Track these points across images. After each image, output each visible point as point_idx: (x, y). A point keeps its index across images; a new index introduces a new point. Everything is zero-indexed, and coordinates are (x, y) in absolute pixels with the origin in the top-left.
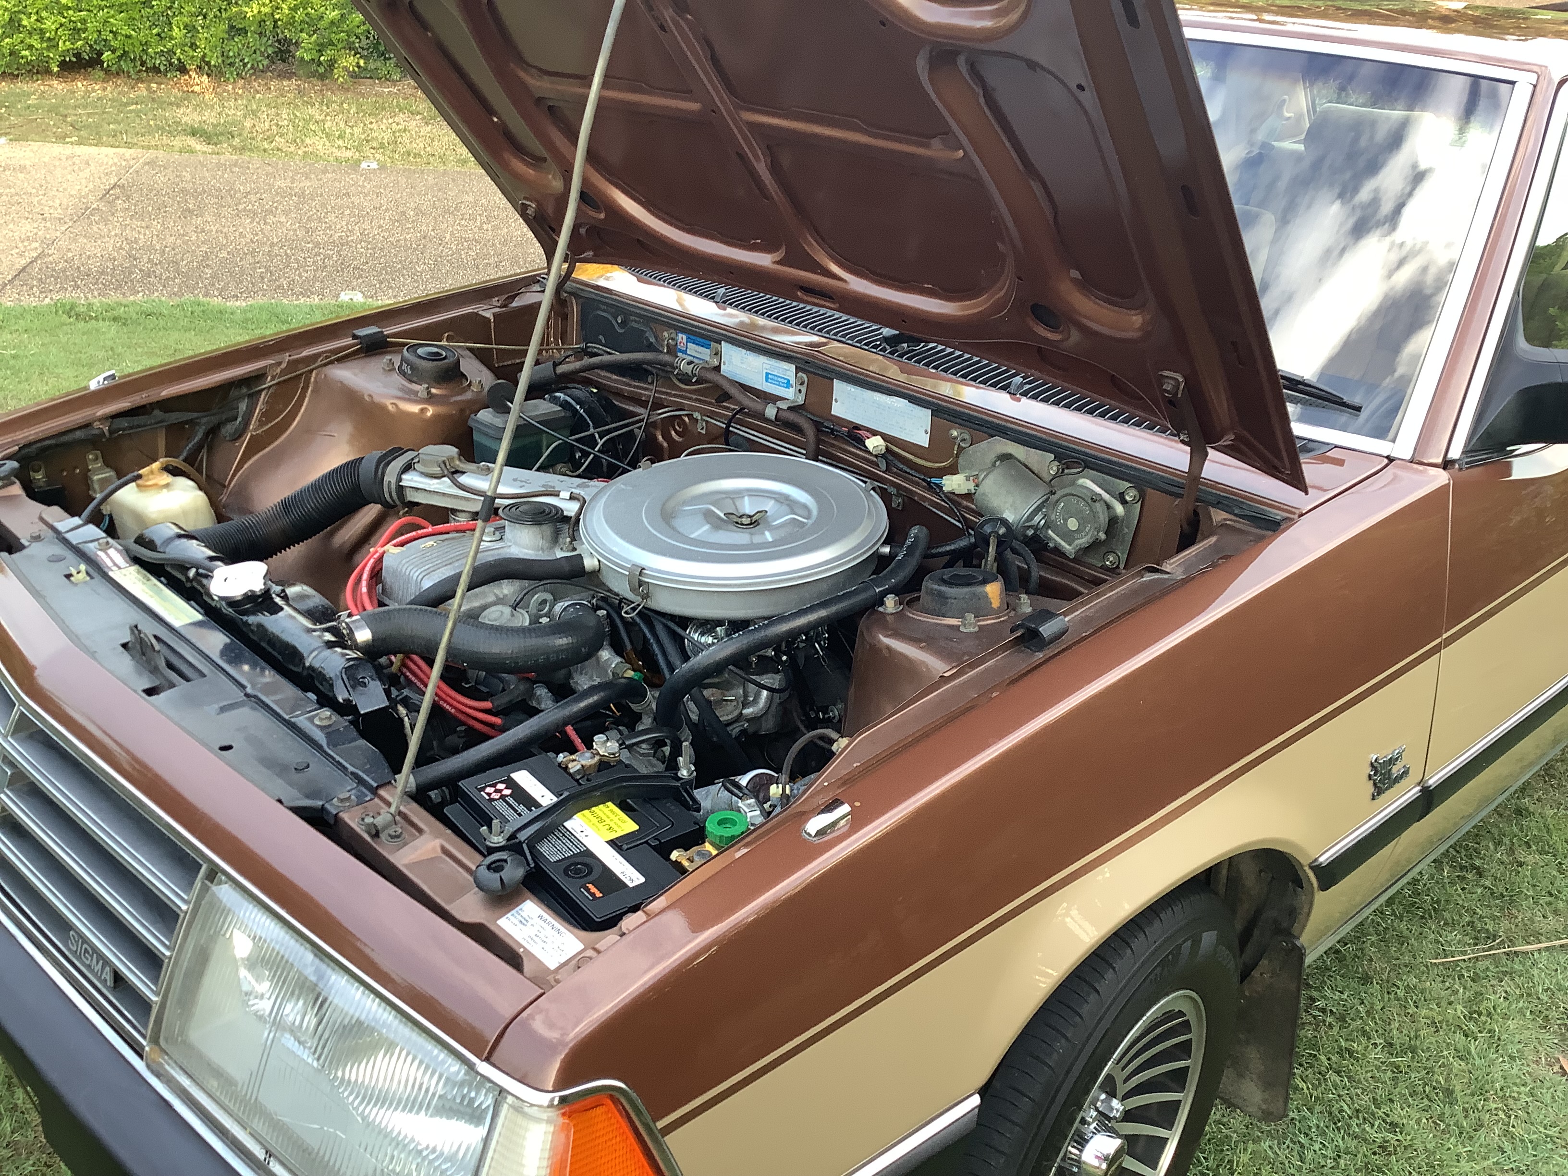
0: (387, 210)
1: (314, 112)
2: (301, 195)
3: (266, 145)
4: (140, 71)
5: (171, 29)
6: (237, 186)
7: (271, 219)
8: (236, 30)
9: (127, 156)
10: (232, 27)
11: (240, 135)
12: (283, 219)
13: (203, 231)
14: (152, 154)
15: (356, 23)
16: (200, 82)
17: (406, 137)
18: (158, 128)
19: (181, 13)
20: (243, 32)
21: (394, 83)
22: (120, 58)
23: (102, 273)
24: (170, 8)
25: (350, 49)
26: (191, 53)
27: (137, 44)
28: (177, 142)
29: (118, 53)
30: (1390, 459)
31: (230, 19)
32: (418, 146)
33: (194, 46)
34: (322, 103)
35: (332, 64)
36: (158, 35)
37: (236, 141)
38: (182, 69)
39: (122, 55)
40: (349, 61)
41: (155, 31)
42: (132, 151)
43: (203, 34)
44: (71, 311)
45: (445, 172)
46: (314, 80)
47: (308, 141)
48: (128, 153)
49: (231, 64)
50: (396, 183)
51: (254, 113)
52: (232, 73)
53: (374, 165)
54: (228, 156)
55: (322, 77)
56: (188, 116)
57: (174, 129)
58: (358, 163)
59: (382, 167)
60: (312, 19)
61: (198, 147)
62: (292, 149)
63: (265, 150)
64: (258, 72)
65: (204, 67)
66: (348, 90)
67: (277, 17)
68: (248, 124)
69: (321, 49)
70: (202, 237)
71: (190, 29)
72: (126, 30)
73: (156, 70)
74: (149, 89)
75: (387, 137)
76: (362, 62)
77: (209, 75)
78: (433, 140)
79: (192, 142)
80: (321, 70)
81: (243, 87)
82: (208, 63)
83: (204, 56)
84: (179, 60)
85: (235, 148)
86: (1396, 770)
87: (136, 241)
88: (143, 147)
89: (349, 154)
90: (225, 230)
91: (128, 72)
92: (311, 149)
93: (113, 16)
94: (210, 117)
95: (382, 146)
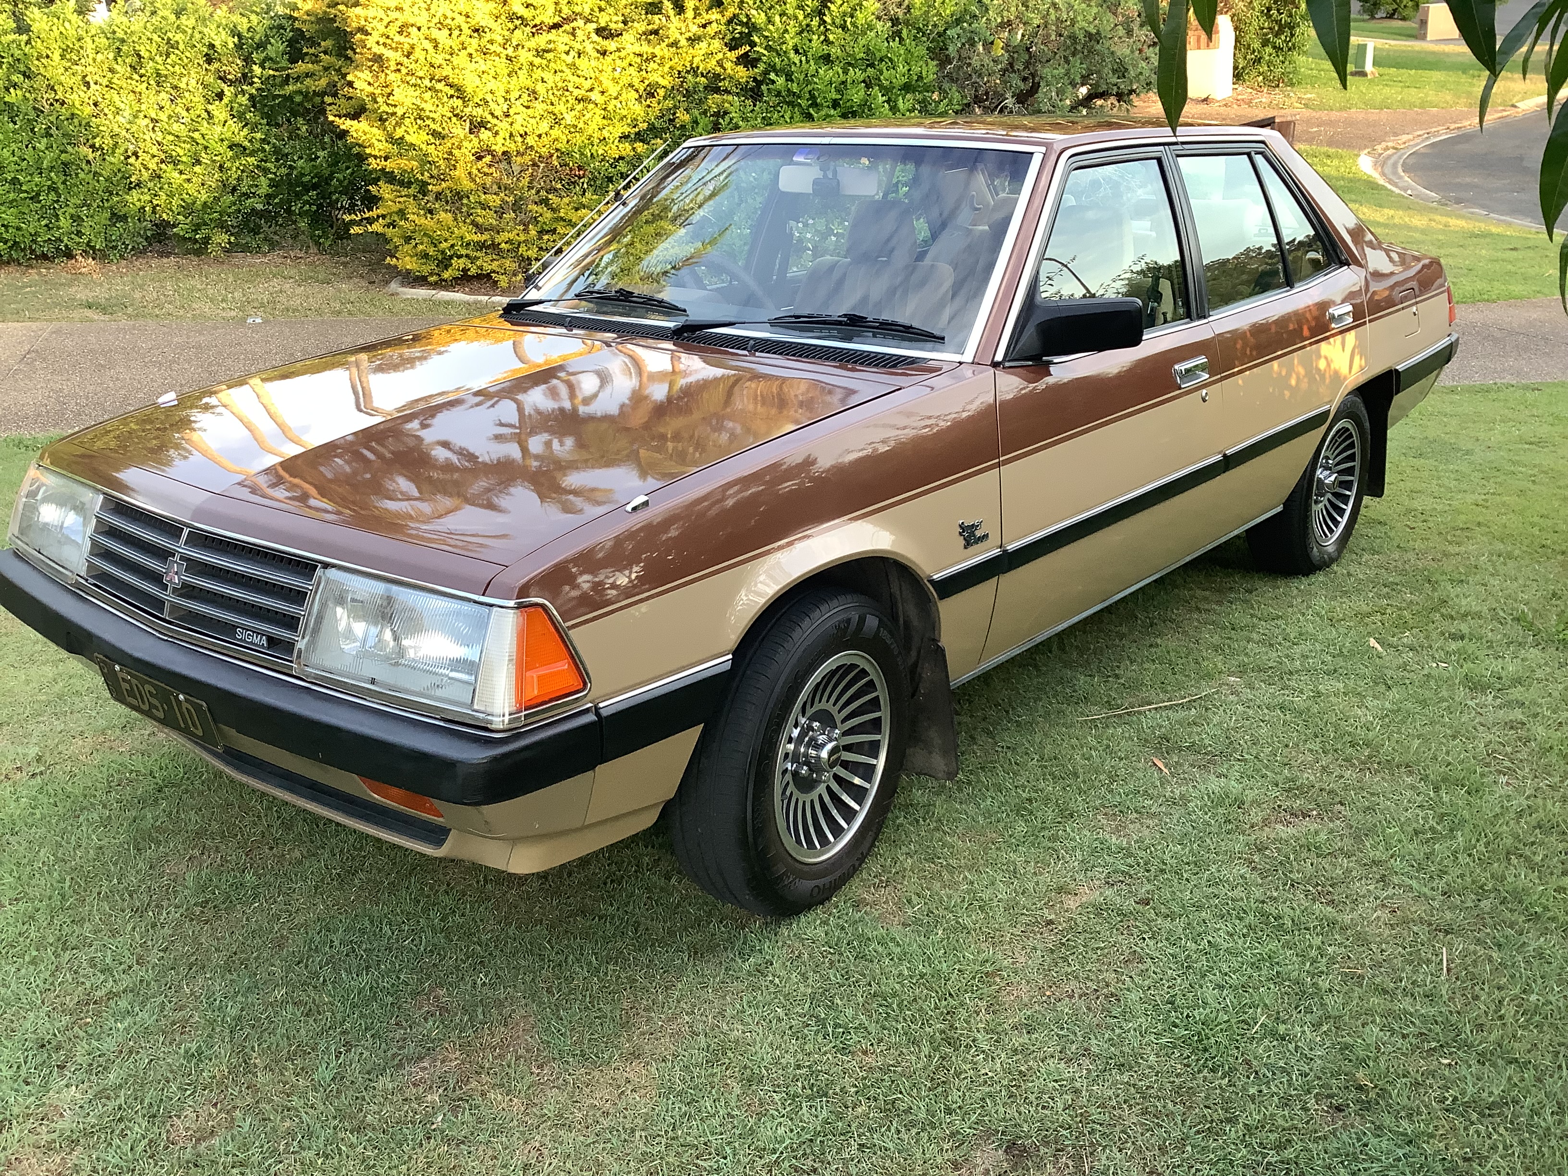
0: (276, 354)
1: (196, 282)
2: (199, 346)
3: (157, 311)
4: (30, 258)
5: (58, 220)
6: (139, 343)
7: (175, 367)
8: (117, 217)
9: (34, 327)
10: (113, 214)
11: (132, 305)
12: (186, 366)
13: (118, 379)
14: (55, 325)
15: (228, 203)
16: (86, 264)
17: (283, 298)
18: (56, 305)
19: (67, 205)
20: (124, 218)
21: (265, 254)
22: (11, 248)
23: (39, 415)
24: (57, 201)
25: (222, 228)
26: (77, 239)
27: (27, 235)
28: (76, 314)
29: (9, 244)
30: (961, 363)
31: (111, 208)
32: (296, 302)
33: (79, 234)
34: (200, 275)
35: (207, 240)
36: (46, 226)
37: (130, 310)
38: (69, 255)
39: (13, 245)
40: (221, 238)
41: (43, 223)
42: (38, 324)
43: (88, 223)
44: (19, 443)
45: (323, 322)
46: (192, 257)
47: (194, 306)
48: (34, 325)
49: (115, 248)
50: (281, 332)
51: (141, 287)
52: (115, 255)
53: (259, 320)
54: (124, 322)
55: (198, 253)
56: (82, 294)
57: (71, 304)
58: (244, 320)
59: (266, 322)
60: (188, 204)
61: (96, 317)
62: (182, 312)
63: (157, 316)
64: (140, 252)
65: (90, 251)
66: (223, 263)
67: (155, 202)
68: (137, 295)
69: (197, 228)
70: (119, 384)
71: (76, 219)
72: (15, 222)
73: (44, 257)
74: (40, 273)
75: (266, 298)
76: (232, 238)
77: (94, 259)
78: (308, 298)
79: (89, 313)
80: (197, 246)
81: (127, 267)
82: (93, 248)
83: (89, 242)
84: (66, 246)
85: (130, 316)
86: (978, 533)
87: (61, 390)
88: (47, 320)
89: (233, 314)
90: (138, 377)
91: (18, 260)
92: (198, 312)
93: (4, 212)
94: (100, 293)
95: (262, 305)
